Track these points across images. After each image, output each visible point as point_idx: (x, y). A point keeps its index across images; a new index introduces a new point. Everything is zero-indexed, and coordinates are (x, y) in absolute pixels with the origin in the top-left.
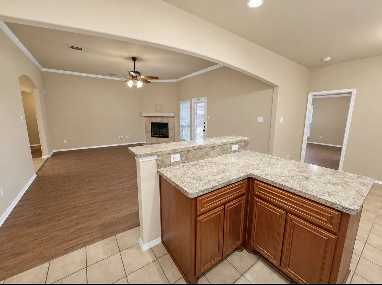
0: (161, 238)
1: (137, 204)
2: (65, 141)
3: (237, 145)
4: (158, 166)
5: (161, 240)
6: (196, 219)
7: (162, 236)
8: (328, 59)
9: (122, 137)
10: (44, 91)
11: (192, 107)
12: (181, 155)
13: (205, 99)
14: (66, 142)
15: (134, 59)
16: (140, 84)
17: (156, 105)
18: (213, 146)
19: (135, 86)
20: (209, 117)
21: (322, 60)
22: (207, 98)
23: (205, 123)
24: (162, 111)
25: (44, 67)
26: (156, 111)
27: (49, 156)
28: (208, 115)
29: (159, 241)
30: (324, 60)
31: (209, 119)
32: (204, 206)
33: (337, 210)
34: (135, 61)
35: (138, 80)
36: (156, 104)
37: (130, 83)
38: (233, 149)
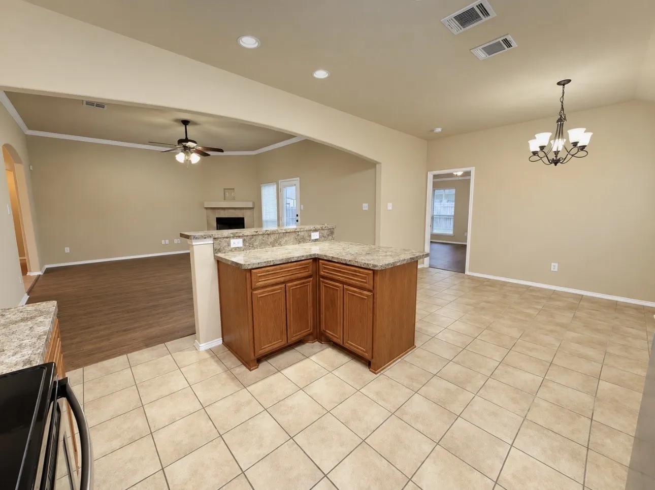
0: (221, 338)
1: (193, 316)
2: (67, 250)
3: (318, 233)
4: (216, 251)
5: (222, 341)
6: (252, 293)
7: (223, 337)
8: (439, 130)
9: (167, 242)
10: (31, 167)
11: (278, 191)
12: (244, 241)
13: (297, 181)
14: (69, 251)
15: (185, 123)
16: (195, 158)
17: (224, 191)
18: (284, 232)
19: (188, 162)
20: (302, 206)
21: (433, 131)
22: (299, 178)
23: (297, 216)
24: (234, 199)
25: (30, 128)
26: (225, 199)
27: (40, 273)
28: (301, 204)
29: (219, 341)
30: (435, 131)
31: (302, 209)
32: (260, 280)
33: (369, 269)
34: (187, 126)
35: (192, 153)
36: (224, 189)
37: (181, 157)
38: (313, 238)
